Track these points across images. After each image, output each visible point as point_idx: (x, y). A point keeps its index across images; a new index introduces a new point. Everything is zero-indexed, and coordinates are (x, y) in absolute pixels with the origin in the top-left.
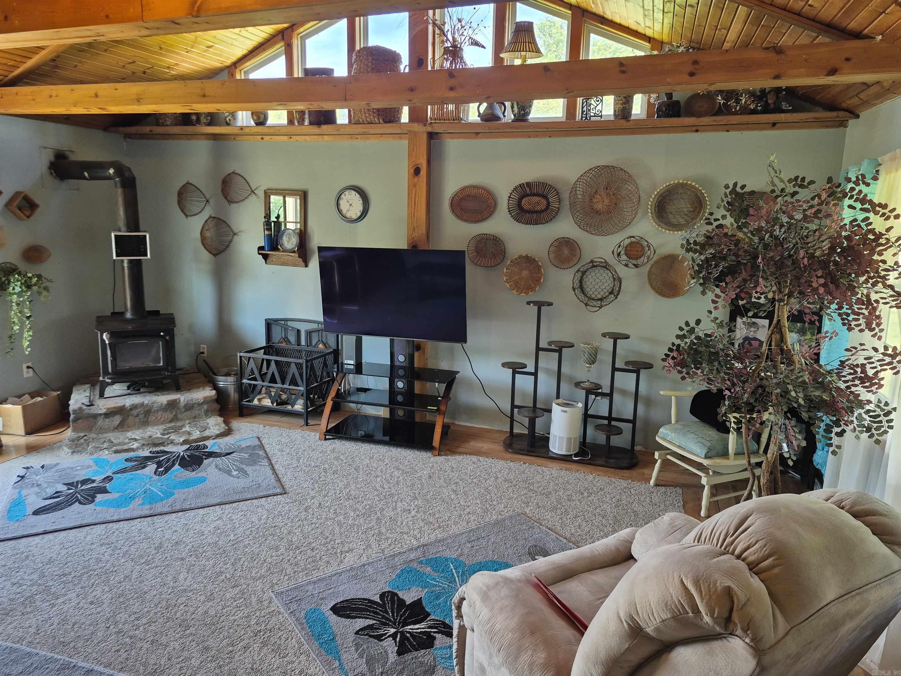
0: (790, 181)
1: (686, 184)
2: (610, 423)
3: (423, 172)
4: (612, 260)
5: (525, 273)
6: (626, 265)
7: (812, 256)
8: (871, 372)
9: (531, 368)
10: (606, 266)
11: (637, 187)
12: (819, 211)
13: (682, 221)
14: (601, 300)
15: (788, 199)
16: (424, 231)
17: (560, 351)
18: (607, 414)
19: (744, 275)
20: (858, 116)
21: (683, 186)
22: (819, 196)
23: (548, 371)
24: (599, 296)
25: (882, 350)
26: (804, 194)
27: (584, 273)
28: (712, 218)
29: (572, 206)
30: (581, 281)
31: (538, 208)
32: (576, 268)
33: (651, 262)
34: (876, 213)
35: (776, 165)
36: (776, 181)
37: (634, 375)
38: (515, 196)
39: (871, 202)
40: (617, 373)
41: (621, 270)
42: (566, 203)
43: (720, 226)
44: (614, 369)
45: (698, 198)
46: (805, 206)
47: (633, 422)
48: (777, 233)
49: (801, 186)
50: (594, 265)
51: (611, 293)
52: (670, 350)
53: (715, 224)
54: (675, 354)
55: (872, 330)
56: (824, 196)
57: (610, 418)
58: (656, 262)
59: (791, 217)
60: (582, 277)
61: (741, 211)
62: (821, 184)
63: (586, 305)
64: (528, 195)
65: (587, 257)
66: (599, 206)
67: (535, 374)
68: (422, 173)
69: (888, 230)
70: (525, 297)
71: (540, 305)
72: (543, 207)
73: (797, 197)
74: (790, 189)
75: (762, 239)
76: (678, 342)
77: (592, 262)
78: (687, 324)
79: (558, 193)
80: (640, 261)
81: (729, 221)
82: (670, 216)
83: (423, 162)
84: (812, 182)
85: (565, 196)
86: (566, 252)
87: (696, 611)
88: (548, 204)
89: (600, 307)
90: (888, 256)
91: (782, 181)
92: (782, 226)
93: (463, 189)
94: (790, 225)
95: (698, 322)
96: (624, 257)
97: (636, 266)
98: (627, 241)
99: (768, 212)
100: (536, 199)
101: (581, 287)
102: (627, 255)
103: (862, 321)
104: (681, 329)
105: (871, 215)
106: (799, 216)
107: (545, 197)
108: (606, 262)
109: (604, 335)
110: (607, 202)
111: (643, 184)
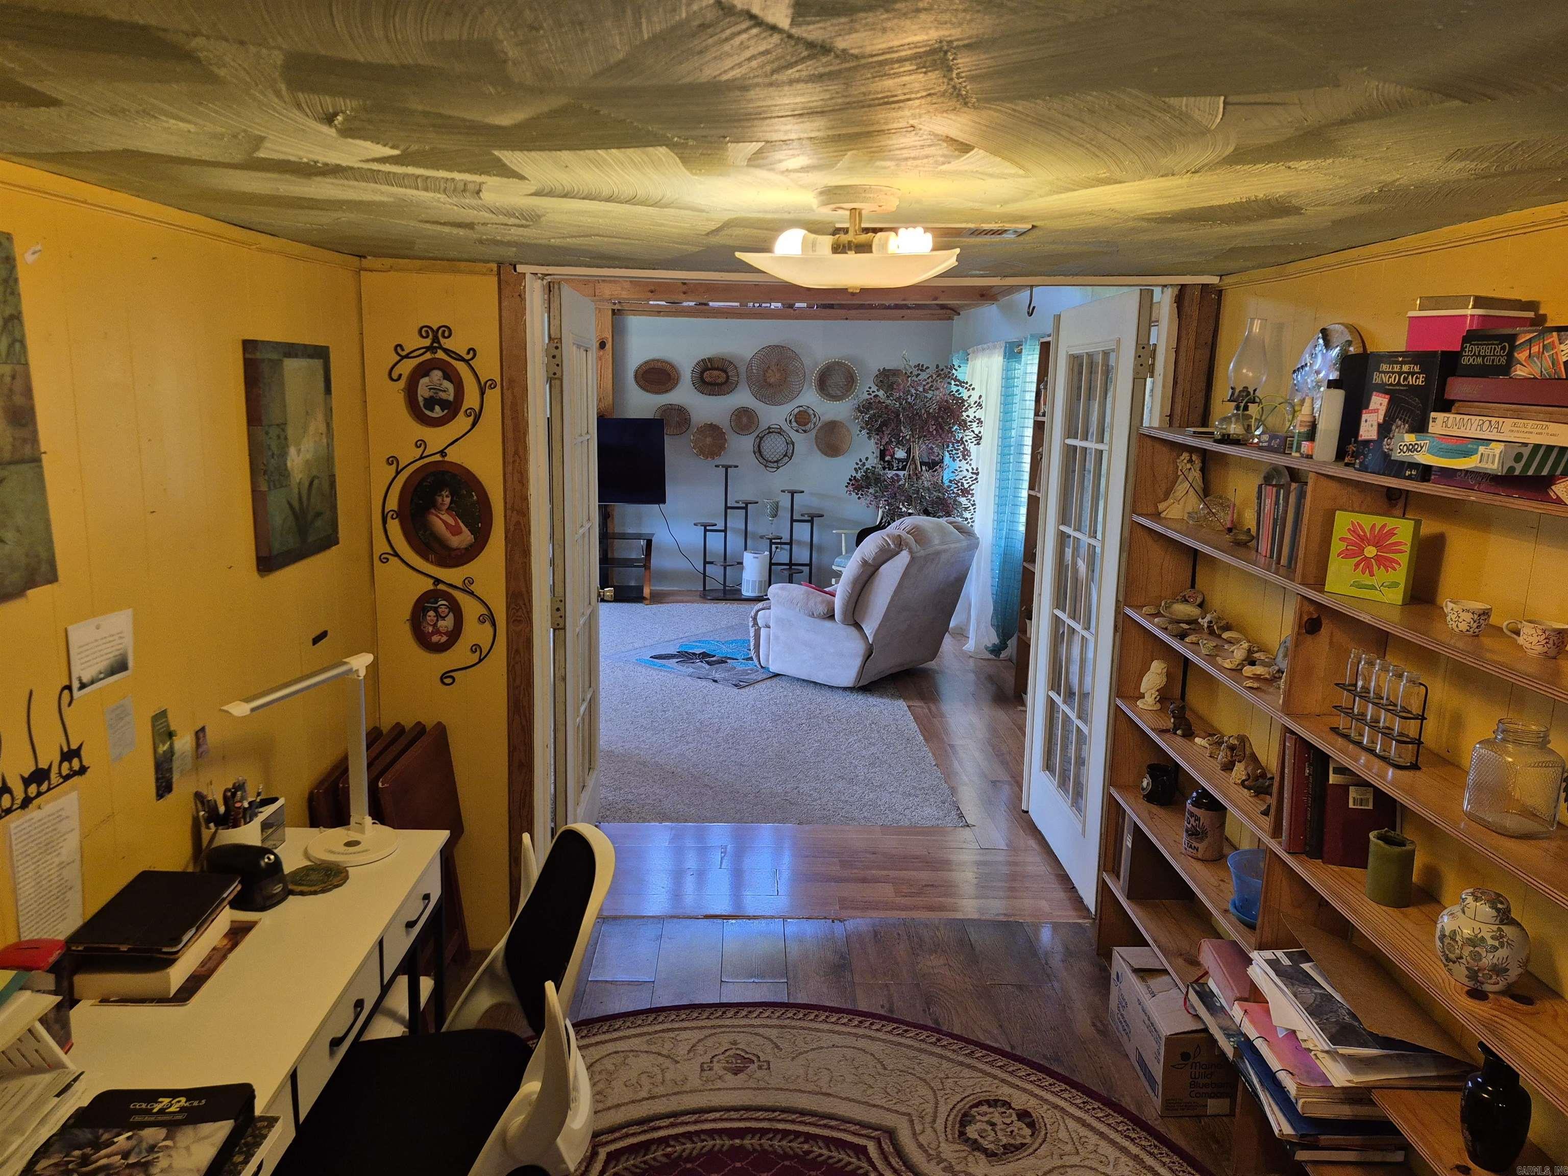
0: (915, 367)
1: (841, 363)
2: (790, 568)
3: (609, 346)
4: (786, 427)
5: (709, 440)
6: (797, 431)
7: (928, 413)
8: (966, 486)
9: (720, 526)
10: (780, 432)
11: (802, 364)
12: (932, 386)
13: (839, 393)
14: (777, 462)
15: (915, 378)
16: (611, 402)
17: (746, 508)
18: (788, 562)
19: (893, 425)
20: (959, 314)
21: (838, 363)
22: (932, 376)
23: (735, 531)
24: (775, 459)
25: (970, 470)
26: (924, 376)
27: (761, 438)
28: (871, 391)
29: (748, 378)
30: (759, 446)
31: (719, 381)
32: (755, 434)
33: (817, 428)
34: (963, 387)
35: (906, 357)
36: (907, 367)
37: (809, 524)
38: (698, 369)
39: (959, 381)
40: (794, 524)
41: (794, 436)
42: (743, 376)
43: (876, 396)
44: (793, 521)
45: (850, 373)
46: (924, 383)
47: (810, 565)
48: (909, 400)
49: (922, 370)
50: (770, 431)
51: (785, 456)
52: (850, 480)
53: (873, 394)
54: (853, 482)
55: (966, 460)
56: (934, 376)
57: (790, 564)
58: (821, 428)
59: (917, 390)
60: (760, 442)
61: (889, 386)
62: (932, 370)
63: (766, 466)
64: (710, 369)
65: (764, 425)
66: (772, 380)
67: (725, 531)
68: (607, 346)
69: (969, 397)
70: (711, 462)
71: (727, 468)
72: (724, 380)
73: (920, 377)
74: (915, 373)
75: (901, 404)
76: (854, 474)
77: (769, 428)
78: (861, 460)
79: (736, 368)
80: (807, 427)
81: (881, 393)
82: (830, 389)
83: (608, 335)
84: (927, 368)
85: (742, 370)
86: (745, 420)
87: (888, 544)
88: (728, 377)
89: (778, 468)
90: (971, 412)
91: (911, 367)
92: (912, 396)
93: (646, 363)
94: (917, 394)
95: (867, 459)
96: (794, 424)
97: (805, 431)
98: (797, 410)
99: (904, 387)
100: (716, 373)
101: (760, 452)
102: (796, 421)
103: (960, 454)
104: (857, 464)
105: (960, 388)
106: (921, 389)
107: (725, 372)
108: (781, 428)
109: (783, 491)
110: (778, 375)
111: (807, 362)
